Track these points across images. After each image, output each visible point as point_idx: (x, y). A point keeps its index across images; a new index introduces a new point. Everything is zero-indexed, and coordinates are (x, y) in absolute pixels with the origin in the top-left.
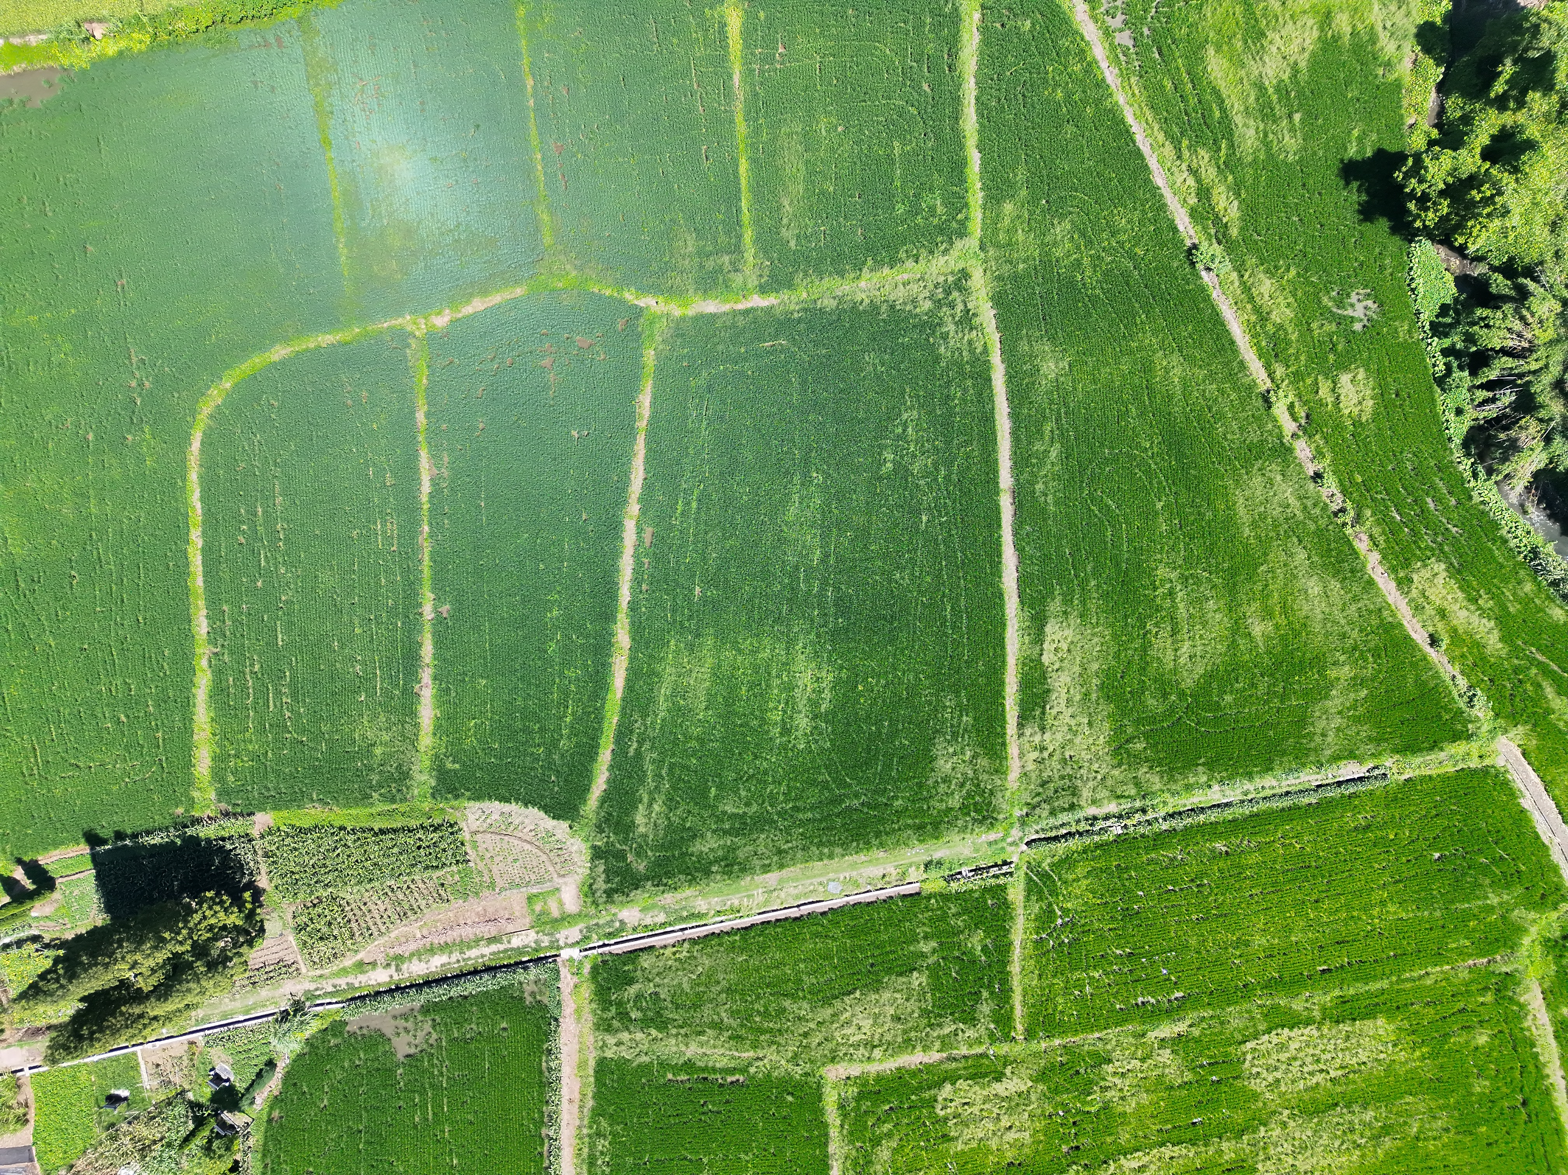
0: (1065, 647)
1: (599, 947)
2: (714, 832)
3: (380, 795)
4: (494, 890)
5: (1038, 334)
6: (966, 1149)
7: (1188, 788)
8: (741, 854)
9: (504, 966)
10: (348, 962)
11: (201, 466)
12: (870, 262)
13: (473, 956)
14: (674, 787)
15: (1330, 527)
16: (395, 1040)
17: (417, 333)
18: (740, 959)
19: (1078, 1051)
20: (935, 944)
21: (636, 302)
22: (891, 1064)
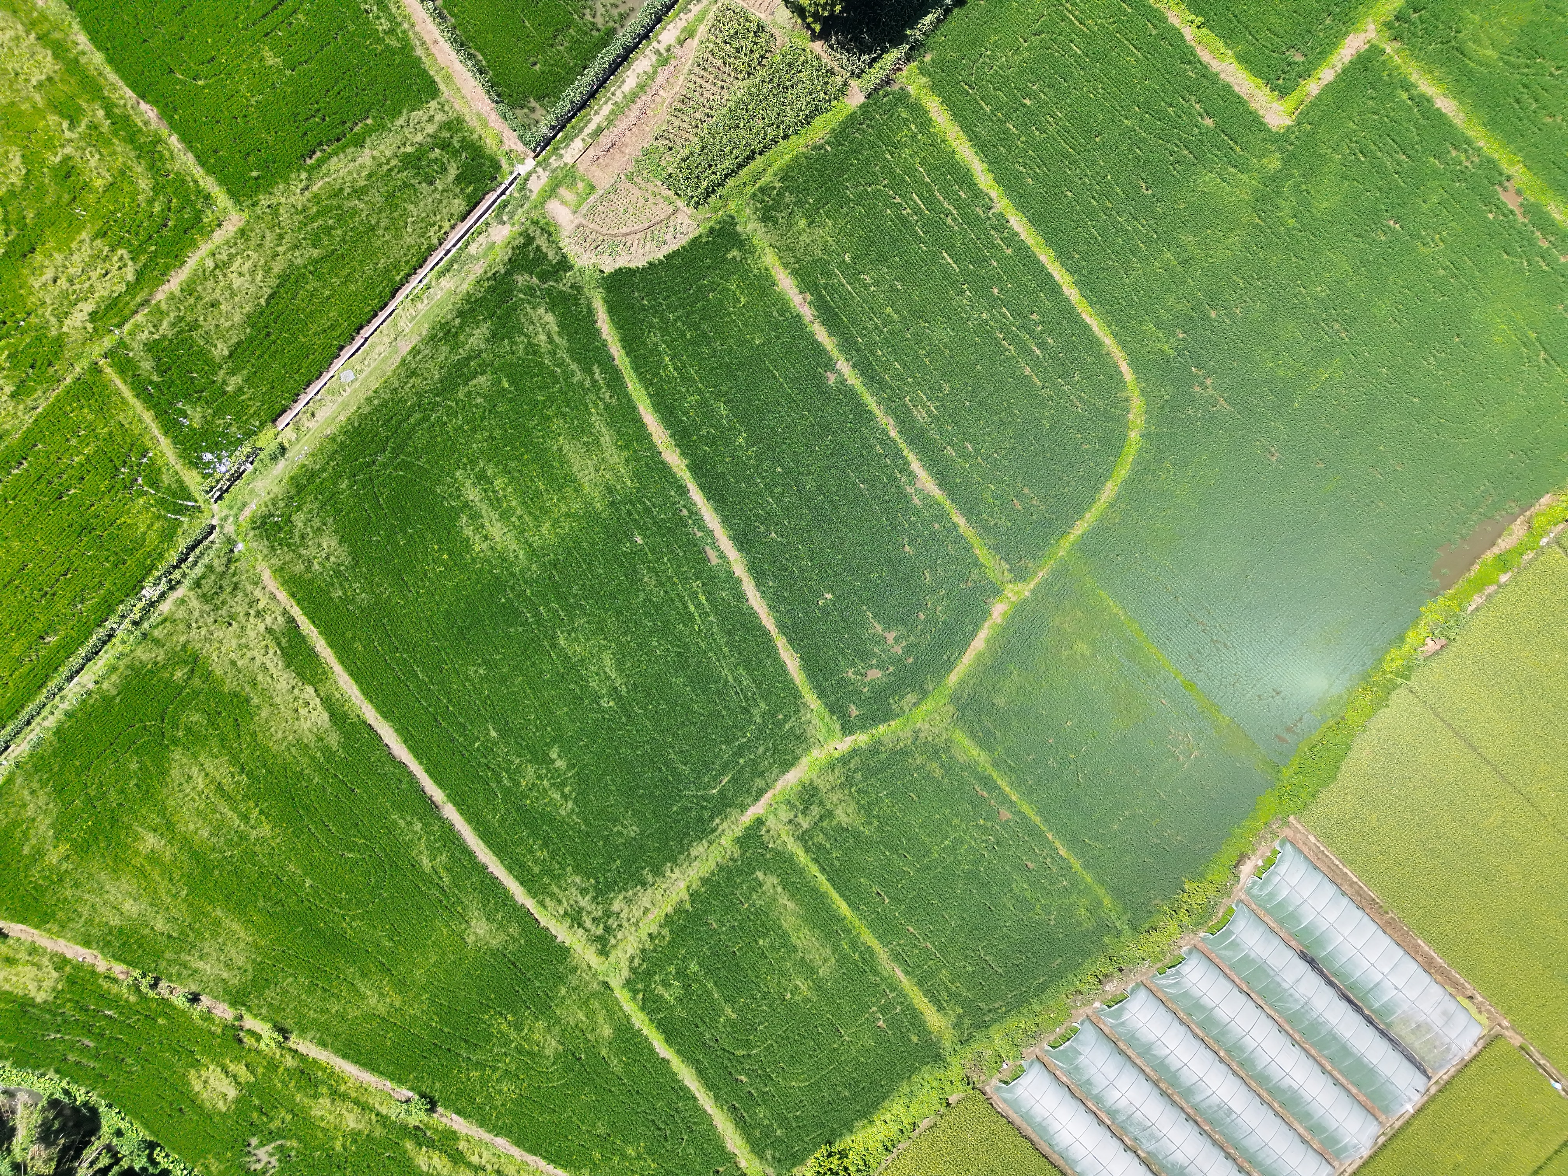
0: (303, 712)
1: (507, 189)
2: (481, 351)
3: (775, 188)
4: (626, 175)
5: (511, 947)
6: (78, 238)
7: (114, 669)
8: (444, 349)
9: (572, 117)
10: (702, 29)
11: (1108, 354)
12: (688, 906)
13: (604, 107)
14: (541, 364)
15: (153, 965)
17: (1010, 586)
18: (382, 261)
19: (45, 385)
20: (229, 389)
21: (854, 737)
22: (192, 262)
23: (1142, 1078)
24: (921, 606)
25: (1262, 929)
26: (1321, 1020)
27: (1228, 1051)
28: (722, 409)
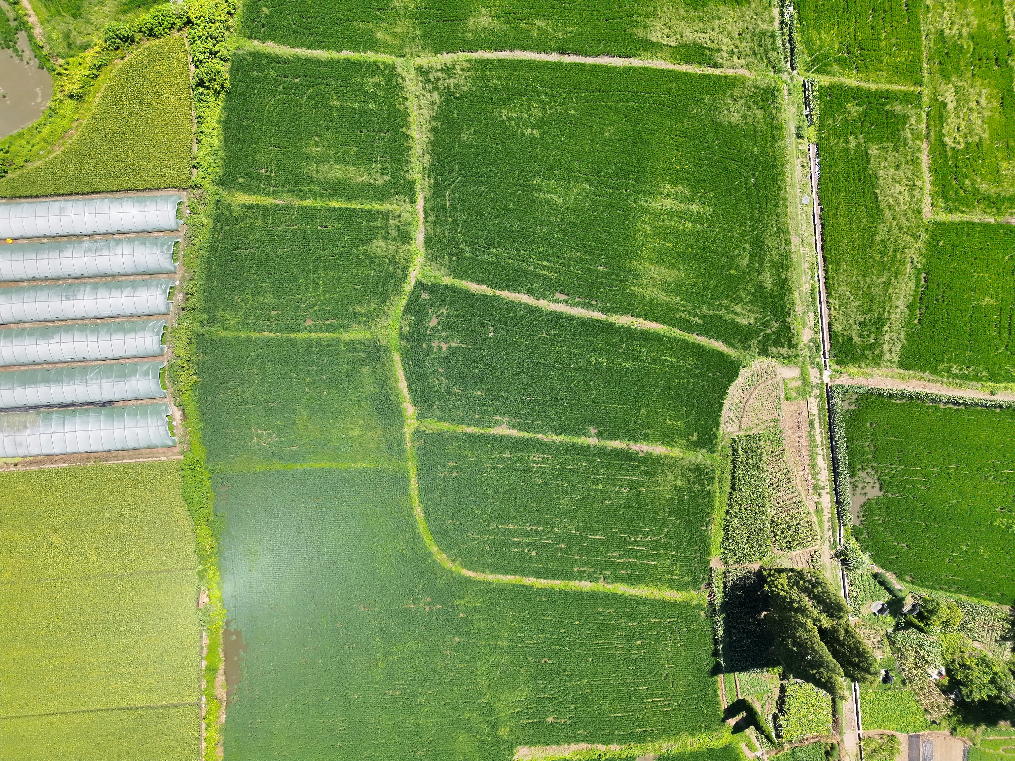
0: (666, 31)
2: (759, 274)
3: (708, 485)
4: (779, 420)
5: (462, 26)
6: (987, 132)
8: (776, 258)
9: (830, 420)
10: (815, 519)
11: (484, 572)
12: (404, 129)
13: (820, 439)
14: (727, 297)
16: (869, 496)
17: (416, 425)
18: (845, 266)
19: (933, 52)
20: (851, 138)
21: (412, 284)
22: (926, 175)
23: (122, 272)
24: (447, 374)
25: (142, 395)
26: (71, 383)
27: (97, 325)
28: (626, 365)
